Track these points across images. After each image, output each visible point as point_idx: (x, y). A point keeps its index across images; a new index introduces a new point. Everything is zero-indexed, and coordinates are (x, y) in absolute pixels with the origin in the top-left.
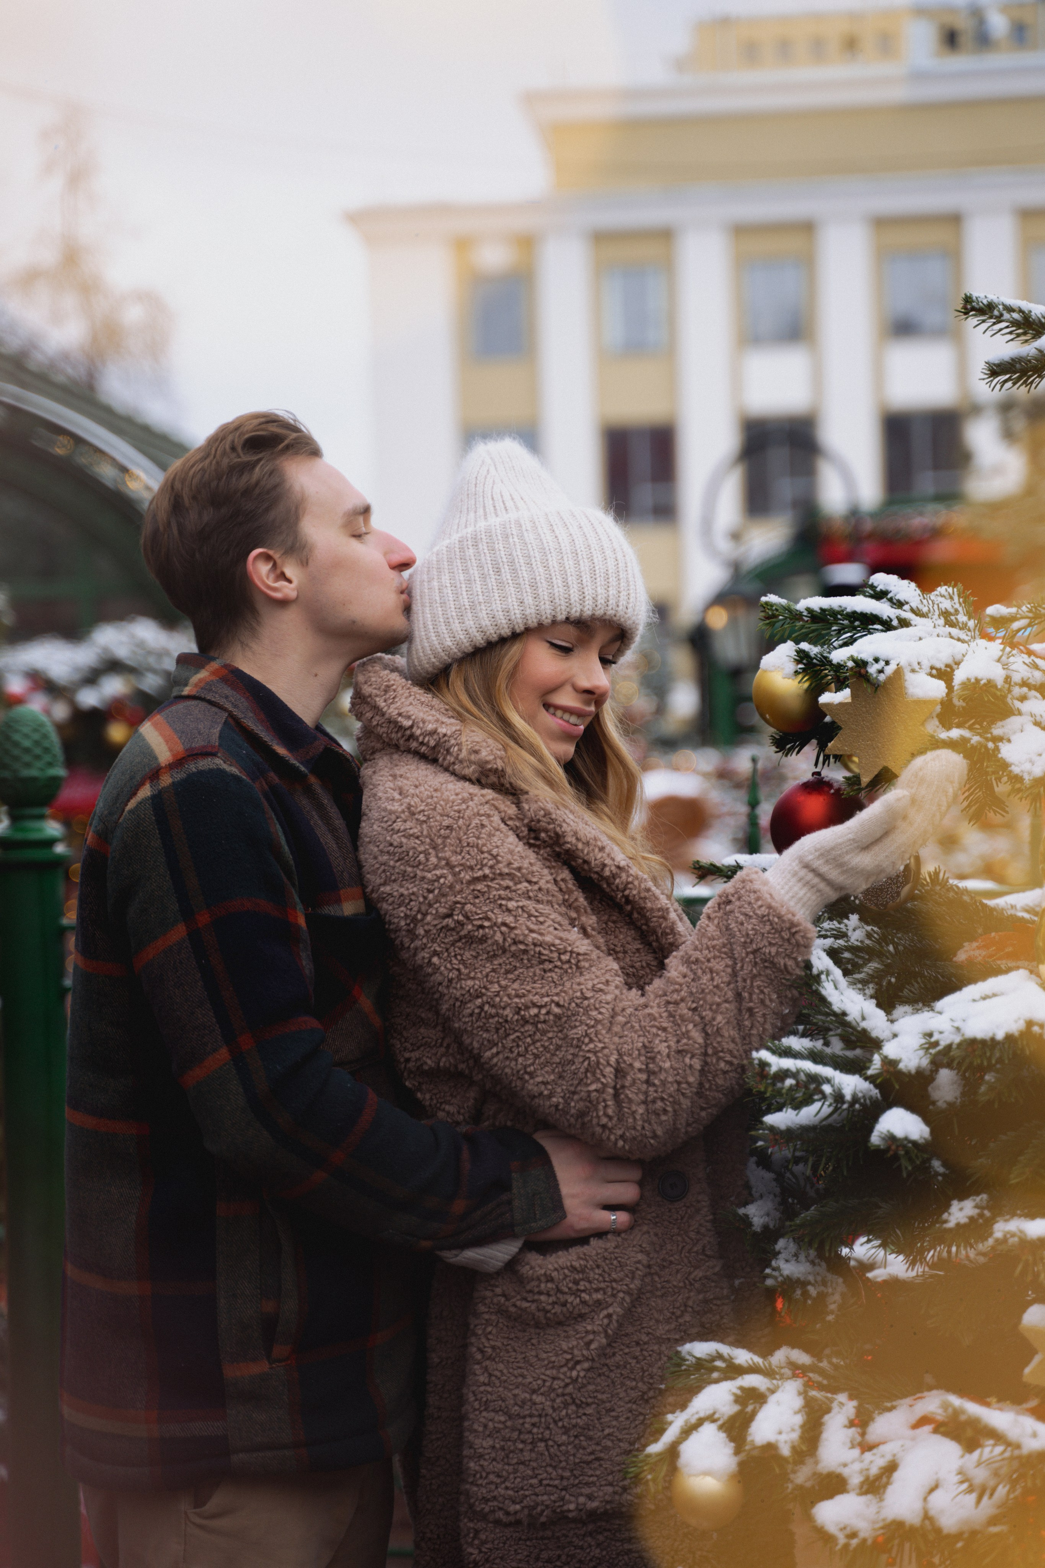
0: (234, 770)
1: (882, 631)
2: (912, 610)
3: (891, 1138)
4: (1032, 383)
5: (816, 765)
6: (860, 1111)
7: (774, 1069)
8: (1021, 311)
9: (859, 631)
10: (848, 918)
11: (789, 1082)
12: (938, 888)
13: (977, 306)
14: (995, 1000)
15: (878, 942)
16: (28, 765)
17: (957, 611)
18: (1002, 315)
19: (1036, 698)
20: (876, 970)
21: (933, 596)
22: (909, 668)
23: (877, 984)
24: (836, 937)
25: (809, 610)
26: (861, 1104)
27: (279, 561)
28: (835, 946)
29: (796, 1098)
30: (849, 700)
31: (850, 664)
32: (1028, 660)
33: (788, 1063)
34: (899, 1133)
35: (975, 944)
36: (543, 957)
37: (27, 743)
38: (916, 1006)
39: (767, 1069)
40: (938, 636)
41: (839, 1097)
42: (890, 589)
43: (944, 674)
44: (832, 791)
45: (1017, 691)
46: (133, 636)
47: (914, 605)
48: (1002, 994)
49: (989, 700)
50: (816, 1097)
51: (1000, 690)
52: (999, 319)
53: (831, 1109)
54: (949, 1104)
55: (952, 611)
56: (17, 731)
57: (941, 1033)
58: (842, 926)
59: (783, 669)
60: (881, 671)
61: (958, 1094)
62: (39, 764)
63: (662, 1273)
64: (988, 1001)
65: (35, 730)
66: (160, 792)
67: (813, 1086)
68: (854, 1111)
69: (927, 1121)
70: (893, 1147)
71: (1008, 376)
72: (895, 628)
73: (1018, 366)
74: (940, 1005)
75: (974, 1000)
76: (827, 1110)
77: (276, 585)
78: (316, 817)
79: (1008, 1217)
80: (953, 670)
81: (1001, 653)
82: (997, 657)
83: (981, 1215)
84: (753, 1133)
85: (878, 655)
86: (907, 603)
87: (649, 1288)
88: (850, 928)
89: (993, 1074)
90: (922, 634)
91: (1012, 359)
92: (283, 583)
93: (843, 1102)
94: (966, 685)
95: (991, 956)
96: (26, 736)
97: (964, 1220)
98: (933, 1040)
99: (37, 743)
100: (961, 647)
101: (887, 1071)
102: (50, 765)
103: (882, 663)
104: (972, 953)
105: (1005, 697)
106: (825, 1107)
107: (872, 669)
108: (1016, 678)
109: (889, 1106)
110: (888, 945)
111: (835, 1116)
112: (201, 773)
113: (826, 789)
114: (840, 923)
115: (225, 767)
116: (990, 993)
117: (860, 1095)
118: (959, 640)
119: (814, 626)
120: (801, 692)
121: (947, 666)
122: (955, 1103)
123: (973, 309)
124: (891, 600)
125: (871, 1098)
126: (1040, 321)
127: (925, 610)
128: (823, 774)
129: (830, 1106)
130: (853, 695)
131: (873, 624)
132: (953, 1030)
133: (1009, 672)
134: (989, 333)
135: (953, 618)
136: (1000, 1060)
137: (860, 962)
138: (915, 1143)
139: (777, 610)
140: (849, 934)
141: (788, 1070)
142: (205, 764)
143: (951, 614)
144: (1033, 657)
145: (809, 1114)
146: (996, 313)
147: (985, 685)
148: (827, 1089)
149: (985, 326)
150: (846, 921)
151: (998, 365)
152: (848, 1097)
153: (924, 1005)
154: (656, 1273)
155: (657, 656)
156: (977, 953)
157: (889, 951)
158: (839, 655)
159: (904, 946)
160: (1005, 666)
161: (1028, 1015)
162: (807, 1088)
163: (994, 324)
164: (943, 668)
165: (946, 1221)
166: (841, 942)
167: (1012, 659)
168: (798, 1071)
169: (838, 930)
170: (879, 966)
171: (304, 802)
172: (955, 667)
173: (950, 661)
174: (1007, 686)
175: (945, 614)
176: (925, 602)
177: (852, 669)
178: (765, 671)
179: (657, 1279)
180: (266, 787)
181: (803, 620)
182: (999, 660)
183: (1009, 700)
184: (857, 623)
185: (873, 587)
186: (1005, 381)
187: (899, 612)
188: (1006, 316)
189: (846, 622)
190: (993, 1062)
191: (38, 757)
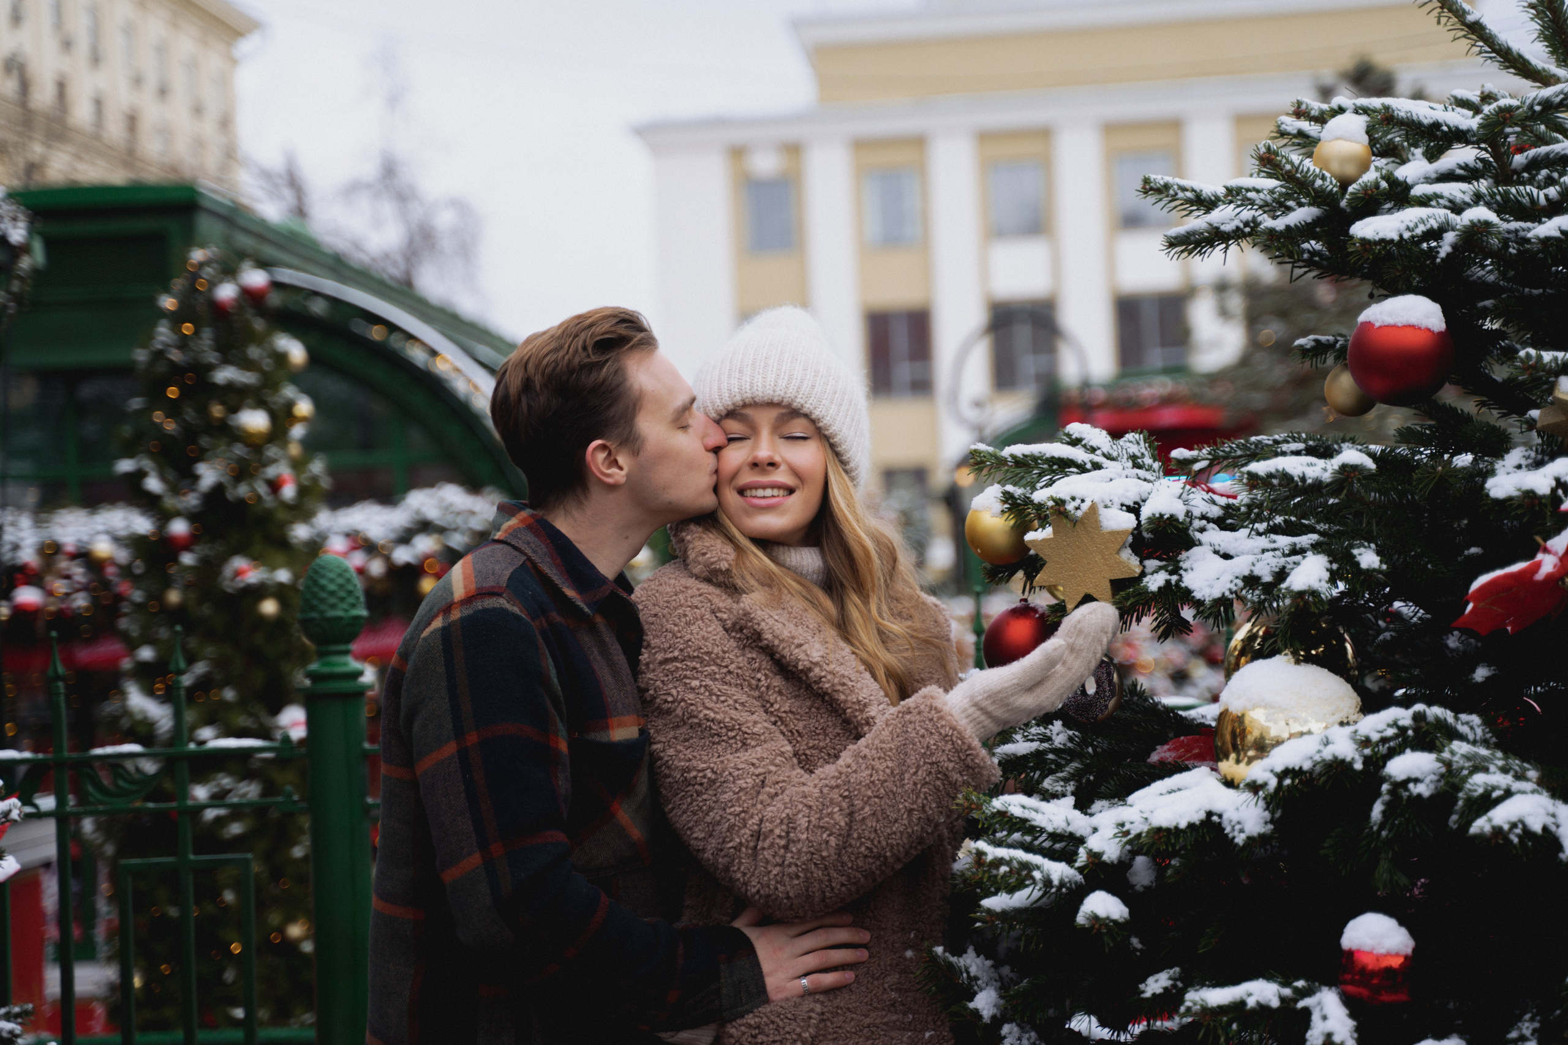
0: (516, 610)
1: (1077, 473)
2: (1104, 455)
3: (1095, 918)
4: (1205, 252)
5: (1023, 592)
6: (1066, 894)
7: (989, 858)
8: (1193, 190)
9: (1057, 474)
10: (1052, 725)
11: (1004, 869)
12: (1136, 698)
13: (1155, 187)
14: (1178, 793)
15: (1078, 744)
16: (333, 606)
17: (1143, 454)
18: (1176, 194)
19: (1214, 529)
20: (1077, 769)
21: (1121, 442)
22: (1102, 504)
23: (1077, 781)
24: (1042, 741)
25: (1012, 456)
26: (1067, 888)
27: (613, 451)
28: (1041, 749)
29: (1010, 884)
30: (1052, 536)
31: (1051, 503)
32: (1206, 496)
33: (1003, 852)
34: (1102, 913)
35: (1166, 747)
36: (713, 732)
37: (332, 587)
38: (1113, 801)
39: (984, 857)
40: (1127, 477)
41: (1047, 882)
42: (1083, 436)
43: (1134, 509)
44: (1037, 616)
45: (1197, 524)
46: (442, 500)
47: (1105, 450)
48: (1186, 788)
49: (1172, 532)
50: (1027, 882)
51: (1182, 523)
52: (1174, 198)
53: (1041, 893)
54: (1145, 887)
55: (1139, 454)
56: (323, 576)
57: (1132, 823)
58: (1047, 731)
59: (991, 509)
60: (1077, 508)
61: (1153, 878)
62: (345, 606)
63: (835, 1020)
64: (1173, 794)
65: (340, 575)
66: (450, 624)
67: (1024, 873)
68: (1061, 894)
69: (1126, 902)
70: (1097, 926)
71: (1184, 247)
72: (1089, 471)
73: (1192, 238)
74: (1131, 799)
75: (1161, 794)
76: (1037, 894)
77: (609, 471)
78: (596, 653)
79: (1198, 987)
80: (1140, 507)
81: (1181, 491)
82: (1178, 495)
83: (1174, 986)
84: (972, 915)
85: (1074, 494)
86: (1099, 448)
87: (822, 1032)
88: (1055, 732)
89: (1178, 859)
90: (1113, 476)
91: (1188, 233)
92: (614, 470)
93: (1052, 887)
94: (1152, 520)
95: (1180, 757)
96: (332, 580)
97: (1159, 991)
98: (1125, 829)
99: (341, 586)
100: (1147, 486)
101: (1093, 863)
102: (353, 606)
103: (1078, 502)
104: (1163, 755)
105: (1187, 529)
106: (1035, 891)
107: (1070, 507)
108: (1196, 513)
109: (1093, 890)
110: (1087, 747)
111: (1044, 899)
112: (485, 611)
113: (1032, 614)
114: (1045, 728)
115: (508, 606)
116: (1175, 788)
117: (1066, 880)
118: (1145, 480)
119: (1018, 470)
120: (1008, 529)
121: (1135, 503)
122: (1151, 886)
123: (1151, 189)
124: (1085, 446)
125: (1076, 883)
126: (1210, 199)
127: (1115, 454)
128: (1030, 600)
129: (1040, 890)
130: (1055, 532)
131: (1070, 467)
132: (1142, 820)
133: (1190, 508)
134: (1166, 210)
135: (1139, 461)
136: (1184, 848)
137: (1063, 762)
138: (1115, 922)
139: (984, 457)
140: (1054, 738)
141: (1002, 859)
142: (490, 603)
143: (1138, 458)
144: (1210, 494)
145: (1021, 898)
146: (1171, 192)
147: (1168, 519)
148: (1037, 875)
149: (1162, 204)
150: (1050, 727)
151: (1175, 238)
152: (1056, 882)
153: (1119, 800)
154: (828, 1019)
155: (916, 515)
156: (1168, 754)
157: (1088, 753)
158: (1040, 495)
159: (1102, 748)
160: (1186, 502)
161: (1208, 807)
162: (1019, 874)
163: (1170, 201)
164: (1132, 504)
165: (1143, 992)
166: (1046, 745)
167: (1192, 496)
168: (1011, 860)
169: (1044, 735)
170: (1079, 766)
171: (586, 639)
172: (1142, 503)
173: (1137, 499)
174: (1188, 520)
175: (1133, 458)
176: (1115, 447)
177: (1052, 507)
178: (976, 511)
179: (829, 1024)
180: (545, 624)
181: (1008, 465)
182: (1180, 497)
183: (1190, 532)
184: (1055, 467)
185: (1068, 435)
186: (1182, 252)
187: (1092, 456)
188: (1181, 195)
189: (1045, 466)
190: (1177, 848)
191: (342, 599)
